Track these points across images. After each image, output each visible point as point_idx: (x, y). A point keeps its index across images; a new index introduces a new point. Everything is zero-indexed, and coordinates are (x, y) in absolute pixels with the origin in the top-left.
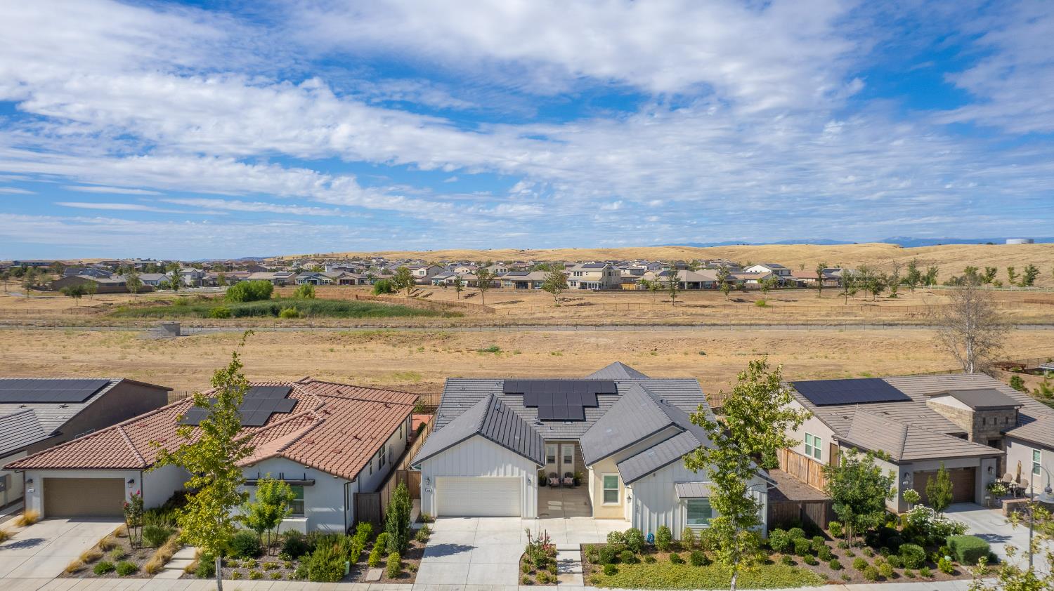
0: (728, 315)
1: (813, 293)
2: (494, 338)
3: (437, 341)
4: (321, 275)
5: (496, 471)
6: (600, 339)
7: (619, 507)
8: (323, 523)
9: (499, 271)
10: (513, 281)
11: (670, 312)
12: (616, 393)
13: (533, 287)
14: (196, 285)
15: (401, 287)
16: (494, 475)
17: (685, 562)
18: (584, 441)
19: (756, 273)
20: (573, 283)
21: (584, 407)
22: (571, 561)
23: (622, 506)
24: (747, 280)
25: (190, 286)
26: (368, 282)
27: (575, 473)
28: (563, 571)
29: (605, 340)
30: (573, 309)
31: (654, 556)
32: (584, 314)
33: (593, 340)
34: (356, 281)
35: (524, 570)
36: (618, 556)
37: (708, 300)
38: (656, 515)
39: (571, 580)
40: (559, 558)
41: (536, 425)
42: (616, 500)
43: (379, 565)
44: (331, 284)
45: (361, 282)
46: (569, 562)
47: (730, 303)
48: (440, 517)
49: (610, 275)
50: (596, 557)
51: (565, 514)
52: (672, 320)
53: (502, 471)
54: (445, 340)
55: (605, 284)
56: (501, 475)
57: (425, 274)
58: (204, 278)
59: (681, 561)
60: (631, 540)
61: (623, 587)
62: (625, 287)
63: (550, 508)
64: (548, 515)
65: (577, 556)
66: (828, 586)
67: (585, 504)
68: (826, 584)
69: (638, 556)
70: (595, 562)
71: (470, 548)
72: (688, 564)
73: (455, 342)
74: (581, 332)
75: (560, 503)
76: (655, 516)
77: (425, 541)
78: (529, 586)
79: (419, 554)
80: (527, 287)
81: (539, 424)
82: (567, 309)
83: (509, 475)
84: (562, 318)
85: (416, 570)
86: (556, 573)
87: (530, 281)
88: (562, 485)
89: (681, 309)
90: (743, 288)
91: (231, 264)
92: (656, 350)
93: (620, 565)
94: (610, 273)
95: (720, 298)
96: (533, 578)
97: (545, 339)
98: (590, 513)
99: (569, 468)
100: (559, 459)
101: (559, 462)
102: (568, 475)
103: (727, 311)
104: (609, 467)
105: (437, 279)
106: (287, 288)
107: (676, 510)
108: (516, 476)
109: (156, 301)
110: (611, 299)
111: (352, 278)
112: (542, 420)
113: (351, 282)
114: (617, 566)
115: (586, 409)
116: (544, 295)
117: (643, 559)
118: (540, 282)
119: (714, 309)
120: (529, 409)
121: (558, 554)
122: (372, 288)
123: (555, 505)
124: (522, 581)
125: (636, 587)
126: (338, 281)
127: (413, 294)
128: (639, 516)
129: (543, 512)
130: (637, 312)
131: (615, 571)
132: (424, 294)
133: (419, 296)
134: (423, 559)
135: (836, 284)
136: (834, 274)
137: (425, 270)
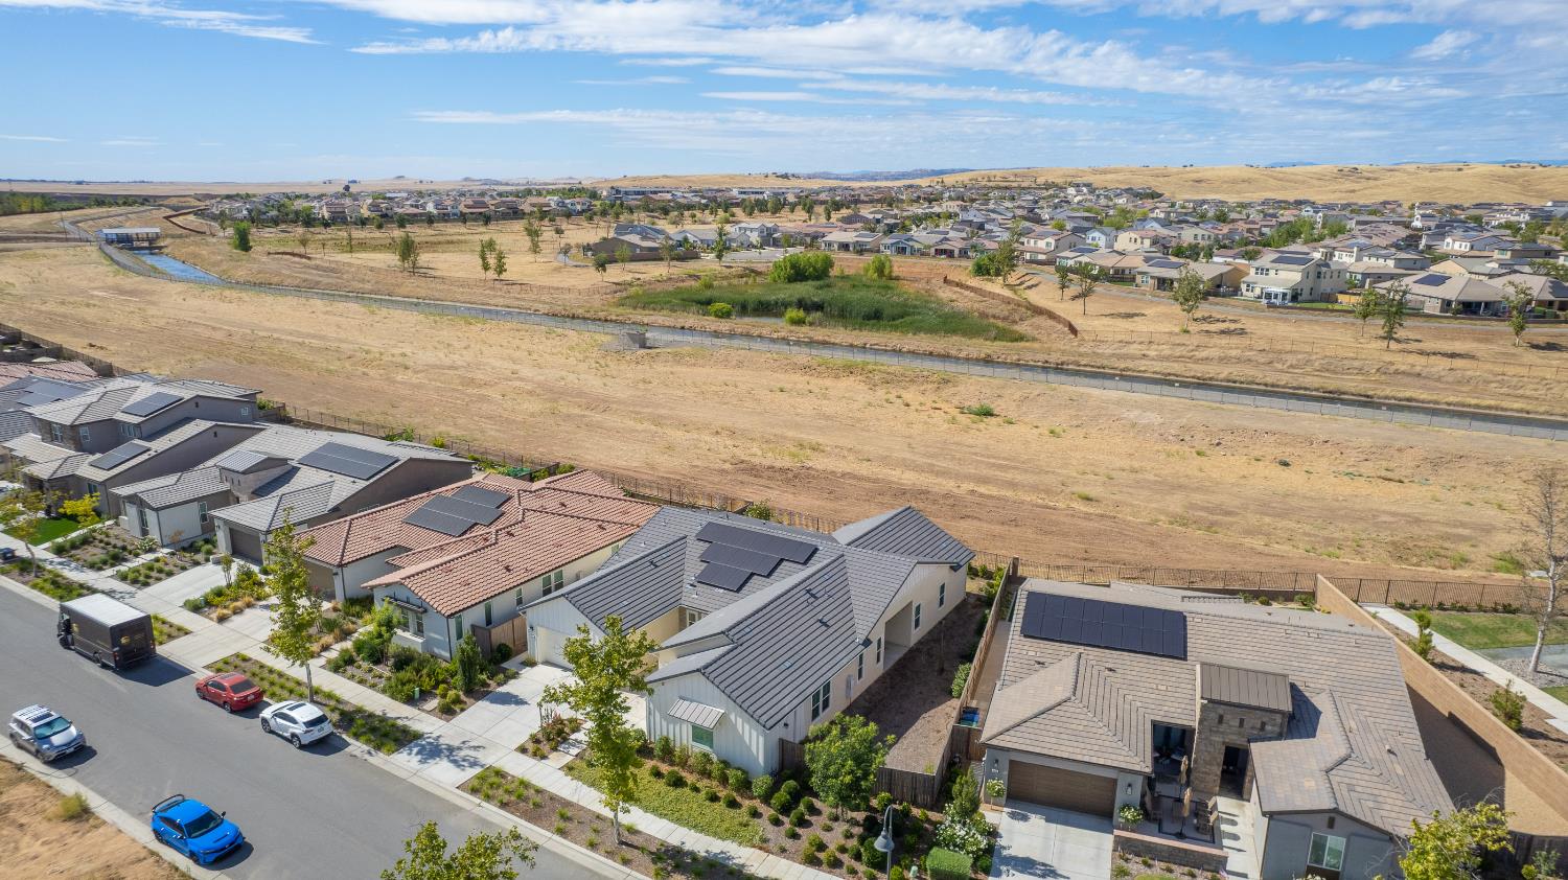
2: (1003, 392)
4: (913, 240)
9: (1199, 237)
10: (1152, 277)
12: (805, 563)
21: (755, 574)
25: (756, 247)
26: (971, 254)
28: (562, 749)
29: (1153, 416)
30: (1199, 342)
32: (1202, 355)
34: (956, 252)
35: (534, 737)
37: (1478, 340)
39: (558, 760)
41: (688, 586)
43: (444, 696)
44: (923, 253)
45: (964, 254)
47: (1520, 350)
48: (547, 663)
54: (941, 386)
55: (1295, 294)
58: (775, 236)
59: (659, 776)
62: (1342, 298)
66: (752, 849)
68: (754, 847)
71: (523, 703)
72: (662, 779)
74: (1132, 396)
77: (499, 685)
78: (520, 754)
79: (484, 696)
80: (1169, 290)
84: (1159, 359)
85: (463, 710)
86: (554, 749)
89: (1390, 359)
91: (859, 195)
96: (532, 747)
105: (1062, 259)
109: (690, 276)
110: (1286, 325)
111: (953, 247)
113: (951, 253)
115: (754, 577)
119: (1461, 364)
120: (700, 563)
122: (971, 266)
124: (520, 747)
126: (933, 250)
127: (1018, 282)
128: (652, 720)
130: (1298, 359)
132: (1031, 282)
133: (1023, 286)
134: (480, 702)
137: (1053, 242)
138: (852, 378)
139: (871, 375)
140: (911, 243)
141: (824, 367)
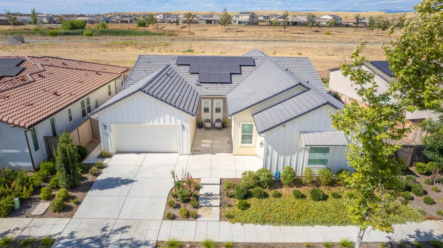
0: (312, 38)
1: (352, 30)
2: (192, 45)
3: (162, 47)
4: (111, 18)
5: (157, 120)
6: (247, 46)
7: (252, 147)
8: (13, 161)
10: (205, 20)
11: (283, 35)
12: (254, 66)
13: (215, 23)
14: (50, 23)
15: (149, 23)
16: (156, 123)
17: (306, 197)
18: (229, 97)
19: (325, 19)
20: (235, 21)
21: (231, 74)
22: (211, 195)
23: (255, 147)
24: (320, 22)
25: (46, 23)
26: (134, 22)
27: (223, 120)
28: (203, 205)
29: (249, 46)
30: (234, 34)
31: (279, 190)
32: (239, 36)
33: (243, 47)
34: (129, 21)
35: (170, 204)
36: (251, 190)
37: (302, 31)
38: (283, 157)
39: (209, 214)
40: (202, 192)
41: (196, 86)
42: (251, 143)
43: (50, 198)
44: (116, 22)
45: (131, 21)
46: (209, 195)
47: (312, 32)
48: (118, 152)
49: (253, 18)
50: (232, 191)
51: (212, 151)
52: (283, 39)
53: (162, 120)
54: (166, 46)
55: (250, 22)
56: (162, 123)
57: (162, 18)
58: (53, 20)
59: (303, 197)
60: (262, 178)
61: (254, 223)
62: (260, 24)
63: (203, 145)
64: (199, 151)
65: (216, 190)
66: (428, 222)
67: (229, 143)
68: (425, 220)
69: (266, 190)
70: (231, 197)
71: (132, 181)
72: (308, 198)
73: (171, 48)
74: (236, 43)
75: (210, 141)
76: (281, 158)
77: (96, 175)
78: (172, 221)
79: (89, 187)
80: (211, 23)
81: (198, 85)
82: (230, 33)
83: (168, 123)
84: (228, 37)
85: (78, 203)
86: (197, 207)
87: (213, 20)
88: (213, 127)
89: (288, 35)
90: (318, 25)
92: (275, 52)
93: (251, 199)
94: (253, 16)
95: (307, 30)
96: (176, 212)
97: (218, 46)
98: (231, 151)
99: (220, 116)
100: (212, 109)
101: (212, 112)
102: (218, 121)
103: (311, 36)
104: (246, 118)
105: (168, 20)
106: (94, 24)
107: (300, 154)
108: (173, 123)
109: (24, 29)
110: (253, 29)
111: (127, 20)
112: (201, 83)
113: (126, 22)
114: (248, 201)
115: (233, 75)
116: (219, 27)
117: (271, 193)
118: (218, 20)
119: (304, 35)
120: (193, 75)
121: (201, 187)
122: (136, 25)
123: (206, 143)
124: (166, 215)
125: (264, 222)
126: (120, 21)
127: (156, 27)
128: (269, 158)
129: (197, 149)
130: (266, 35)
131: (247, 206)
132: (161, 27)
133: (159, 28)
134: (90, 192)
135: (363, 25)
136: (363, 21)
137: (162, 16)
138: (128, 47)
139: (136, 46)
140: (111, 19)
141: (114, 45)
